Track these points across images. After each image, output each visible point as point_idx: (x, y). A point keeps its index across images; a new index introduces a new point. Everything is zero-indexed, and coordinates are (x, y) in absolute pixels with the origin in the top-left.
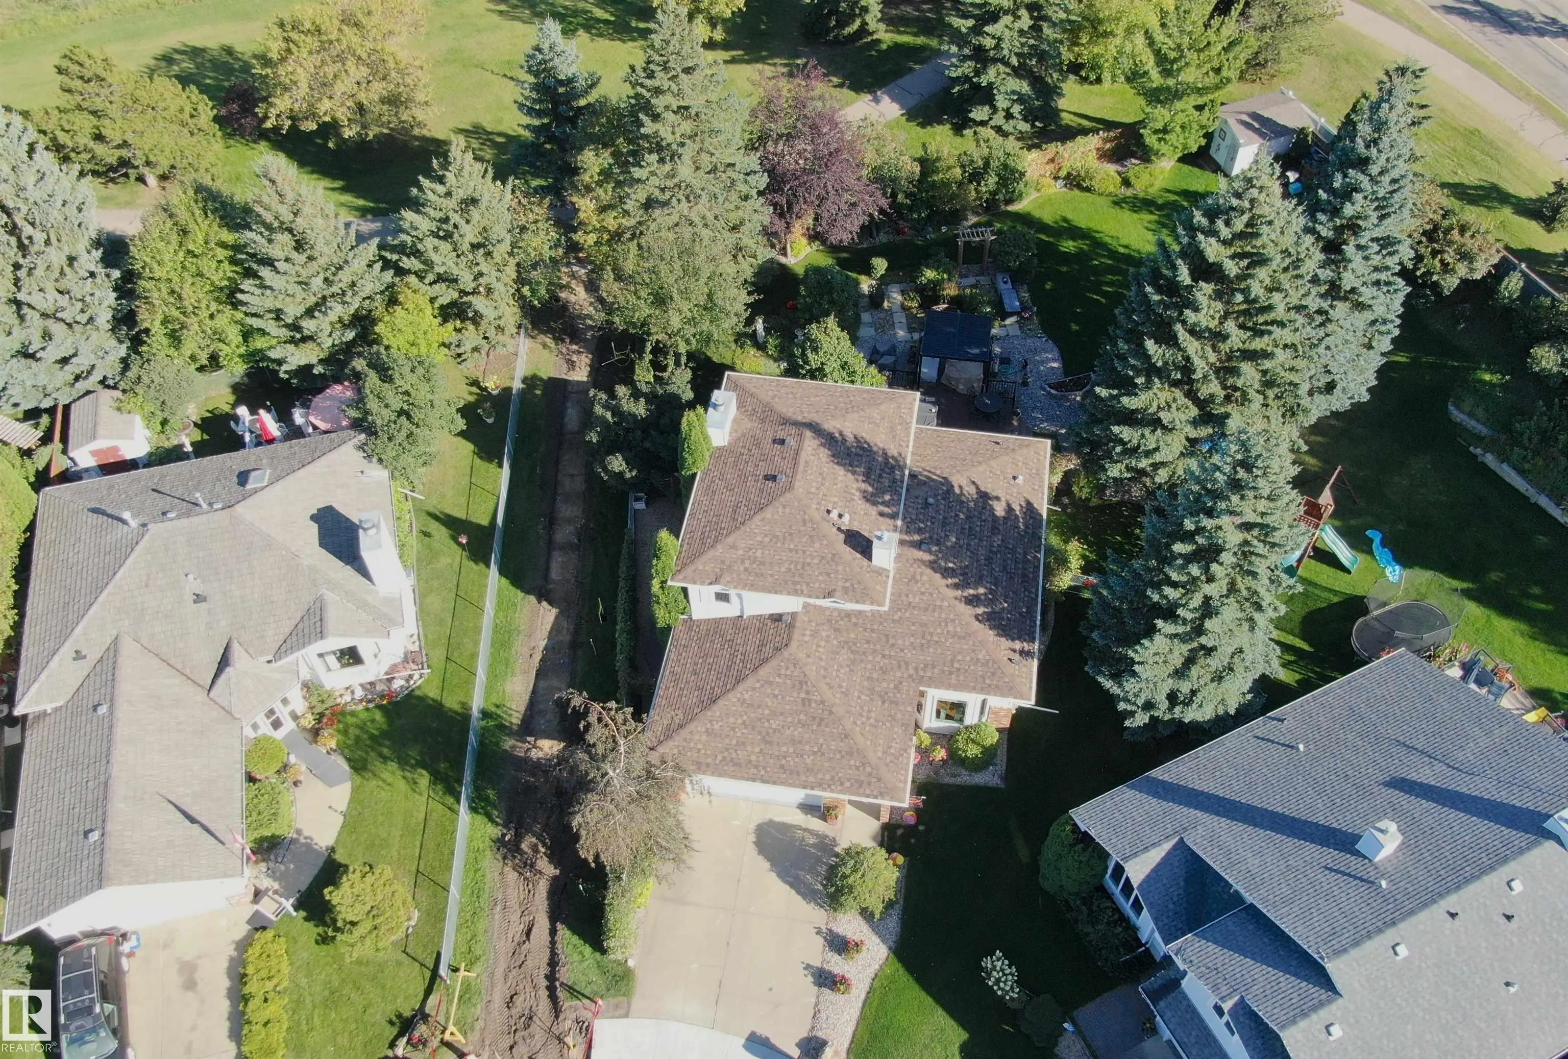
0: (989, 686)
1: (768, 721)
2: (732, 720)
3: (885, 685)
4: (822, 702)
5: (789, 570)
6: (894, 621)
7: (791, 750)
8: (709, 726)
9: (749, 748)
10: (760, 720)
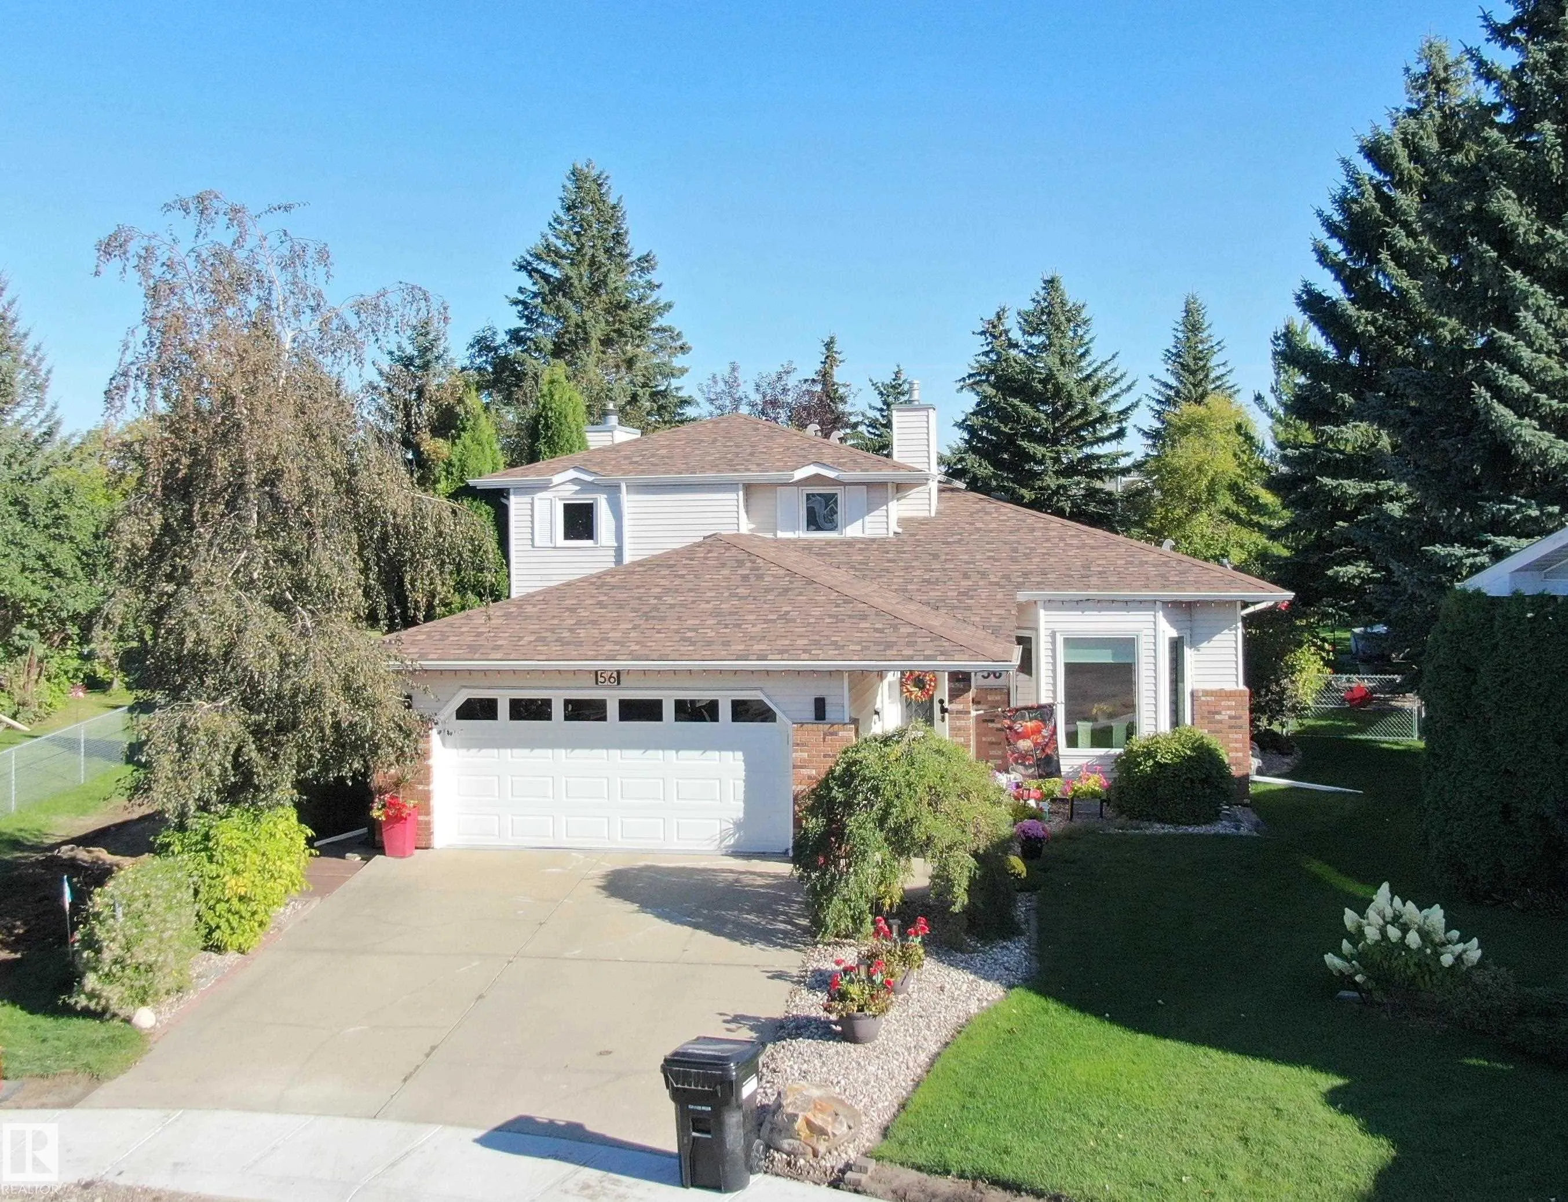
0: (1181, 582)
1: (658, 598)
4: (790, 575)
5: (723, 458)
6: (946, 543)
7: (711, 622)
9: (606, 626)
10: (638, 598)
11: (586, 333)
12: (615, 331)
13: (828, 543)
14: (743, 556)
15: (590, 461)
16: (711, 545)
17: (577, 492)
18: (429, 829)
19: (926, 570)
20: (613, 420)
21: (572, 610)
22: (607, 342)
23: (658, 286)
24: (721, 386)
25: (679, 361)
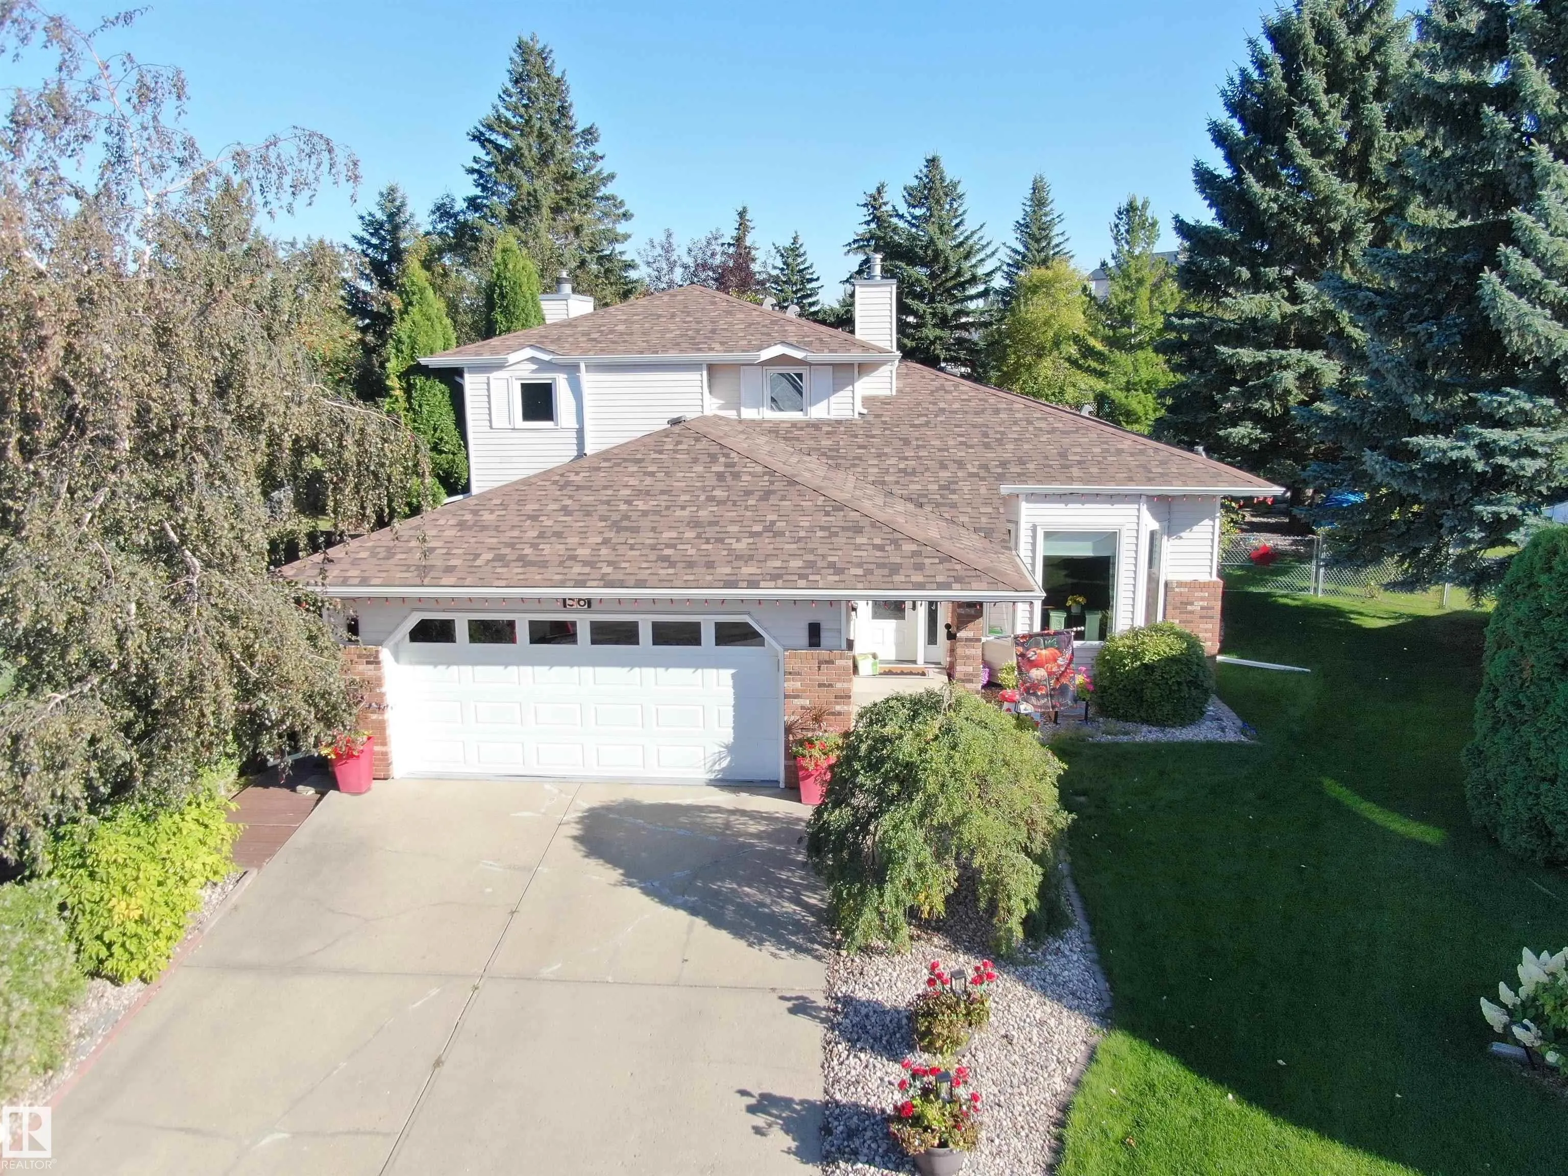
4: (770, 473)
5: (684, 335)
6: (914, 426)
7: (690, 535)
11: (537, 201)
12: (563, 199)
13: (794, 425)
14: (715, 449)
15: (546, 337)
16: (679, 435)
17: (534, 371)
18: (387, 760)
19: (900, 458)
20: (567, 288)
21: (534, 518)
22: (556, 210)
23: (601, 158)
24: (659, 251)
25: (622, 228)
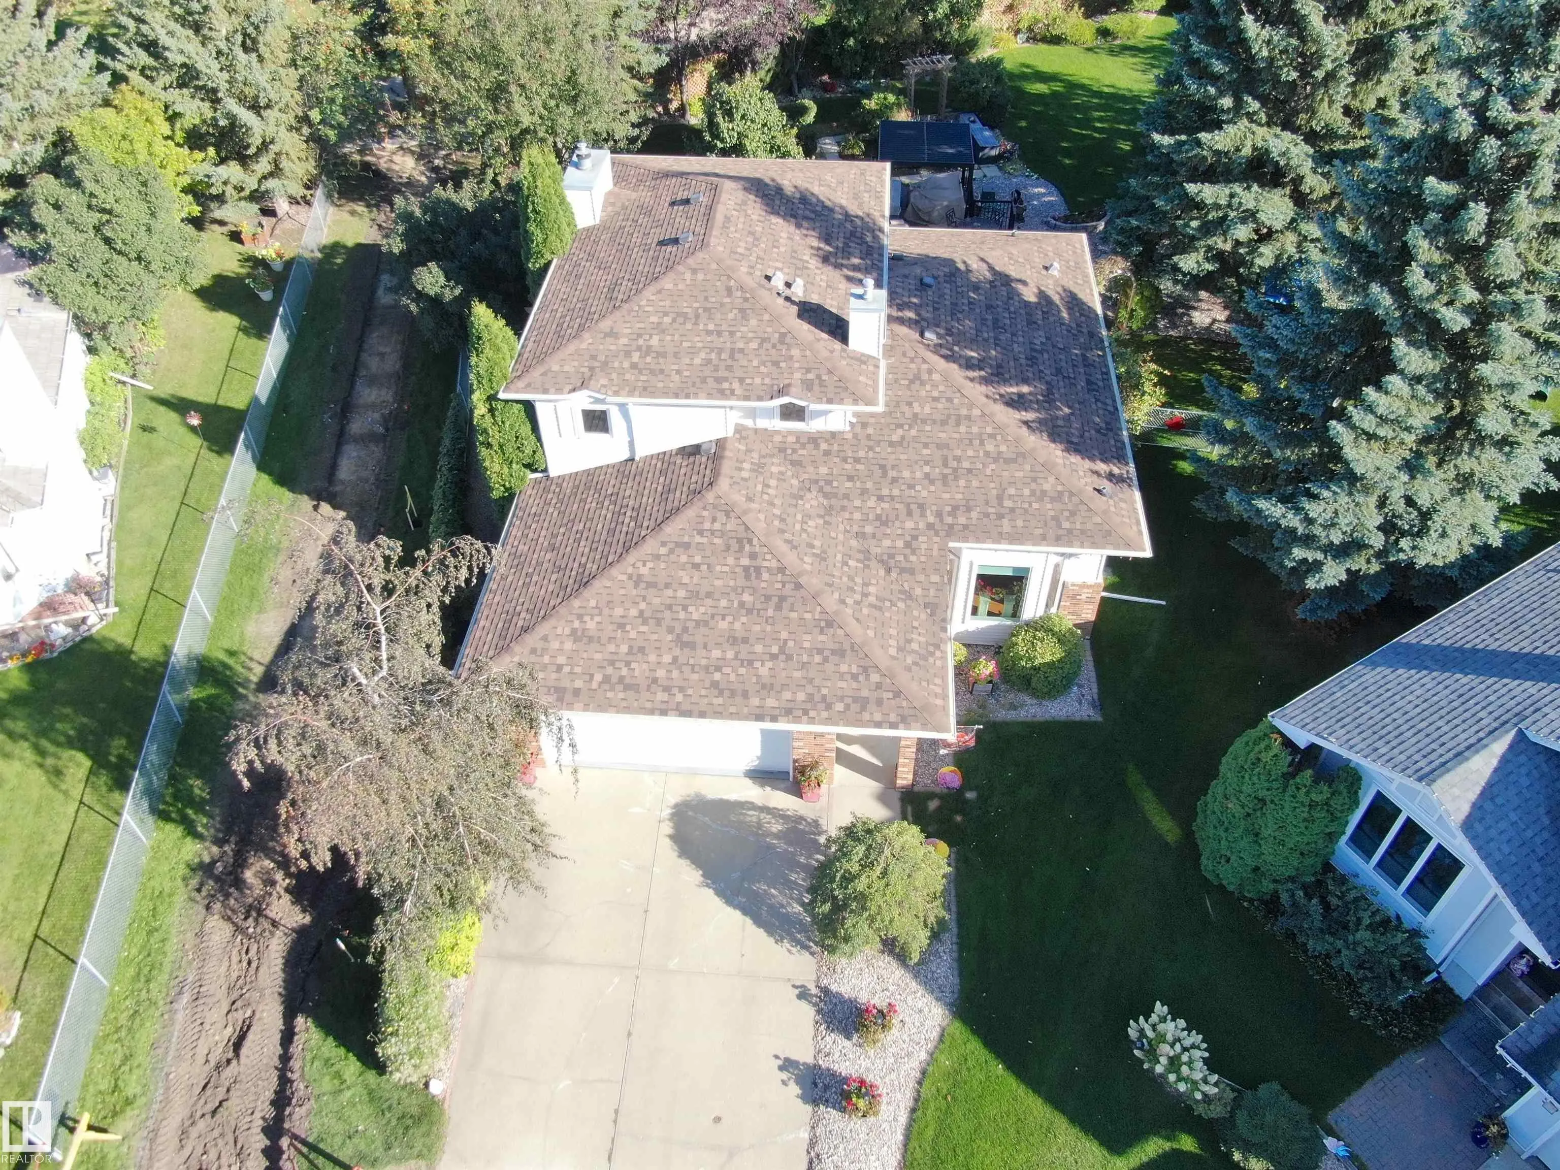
0: (1070, 532)
1: (685, 608)
2: (618, 611)
3: (887, 543)
4: (782, 570)
5: (708, 362)
6: (891, 444)
7: (730, 655)
8: (577, 624)
9: (652, 658)
10: (670, 607)
13: (798, 438)
15: (596, 358)
17: (591, 403)
19: (878, 498)
